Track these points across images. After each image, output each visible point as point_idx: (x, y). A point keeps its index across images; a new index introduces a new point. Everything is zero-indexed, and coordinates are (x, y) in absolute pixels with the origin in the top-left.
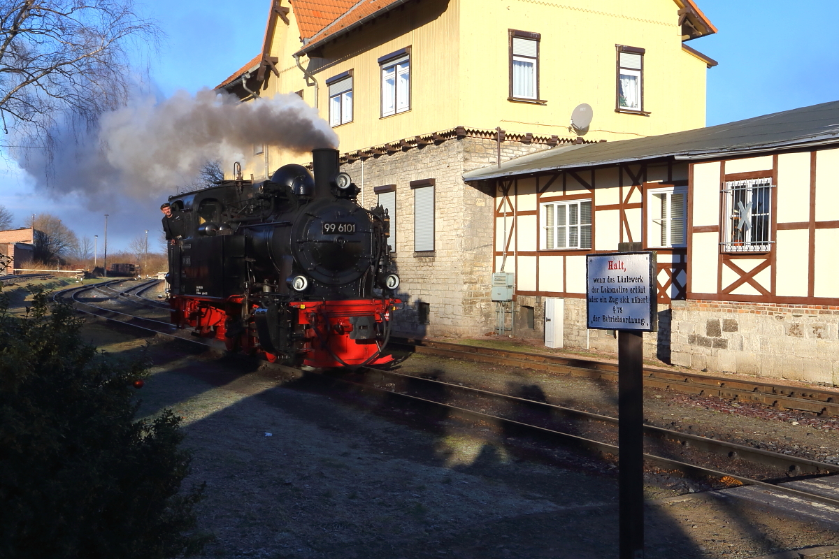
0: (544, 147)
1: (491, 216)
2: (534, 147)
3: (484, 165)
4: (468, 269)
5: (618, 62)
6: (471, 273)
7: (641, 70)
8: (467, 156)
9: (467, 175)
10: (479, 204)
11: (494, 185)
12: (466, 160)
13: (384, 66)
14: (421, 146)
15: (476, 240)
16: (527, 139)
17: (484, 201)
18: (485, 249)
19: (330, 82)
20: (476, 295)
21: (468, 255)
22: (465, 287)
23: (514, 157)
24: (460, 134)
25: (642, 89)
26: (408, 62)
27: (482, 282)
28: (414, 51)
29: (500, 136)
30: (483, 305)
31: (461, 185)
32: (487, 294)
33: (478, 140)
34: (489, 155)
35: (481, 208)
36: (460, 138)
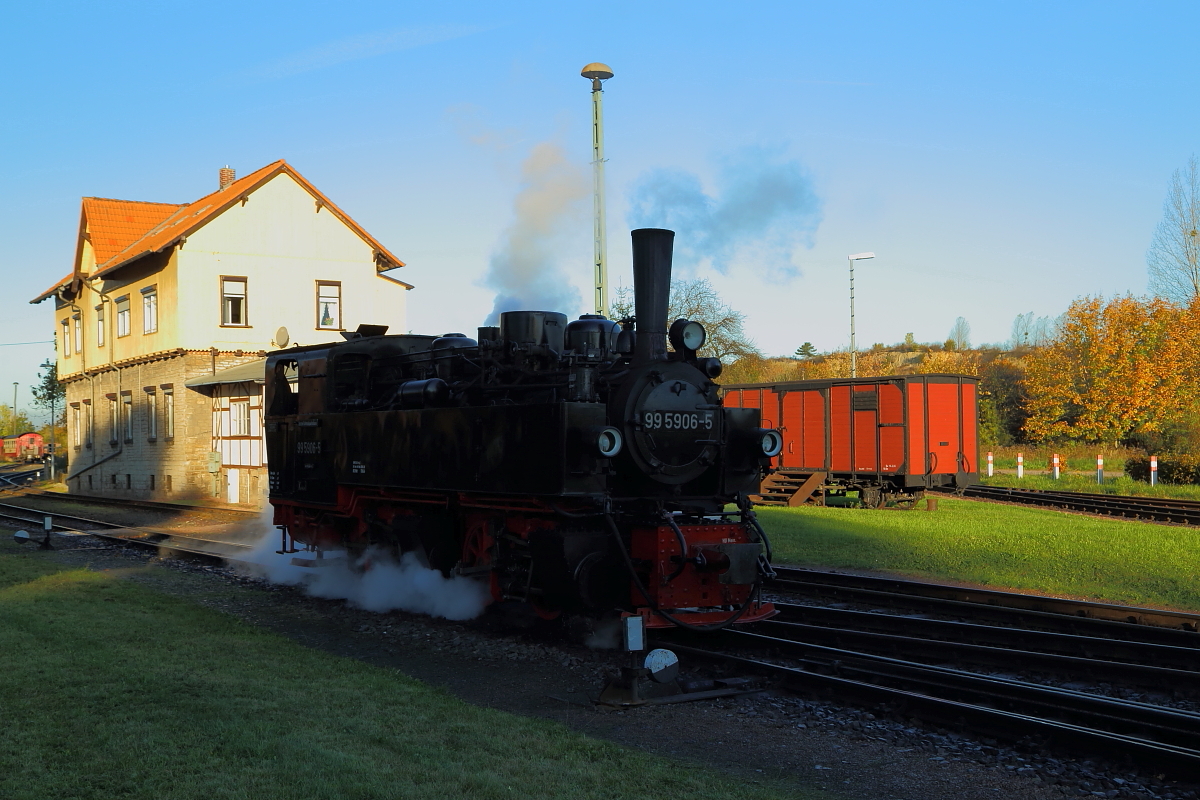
0: (256, 358)
1: (210, 410)
2: (246, 359)
3: (203, 375)
4: (191, 450)
5: (318, 293)
6: (193, 452)
7: (340, 297)
8: (188, 368)
9: (189, 382)
10: (199, 403)
11: (210, 390)
12: (187, 371)
13: (146, 295)
14: (166, 359)
15: (197, 429)
16: (239, 354)
17: (203, 400)
18: (205, 435)
19: (118, 301)
20: (197, 469)
21: (191, 441)
22: (188, 463)
23: (226, 369)
24: (181, 353)
25: (340, 311)
26: (155, 295)
27: (202, 459)
28: (158, 287)
29: (215, 353)
30: (203, 476)
31: (185, 390)
32: (207, 468)
33: (198, 355)
34: (206, 367)
35: (201, 405)
36: (182, 355)
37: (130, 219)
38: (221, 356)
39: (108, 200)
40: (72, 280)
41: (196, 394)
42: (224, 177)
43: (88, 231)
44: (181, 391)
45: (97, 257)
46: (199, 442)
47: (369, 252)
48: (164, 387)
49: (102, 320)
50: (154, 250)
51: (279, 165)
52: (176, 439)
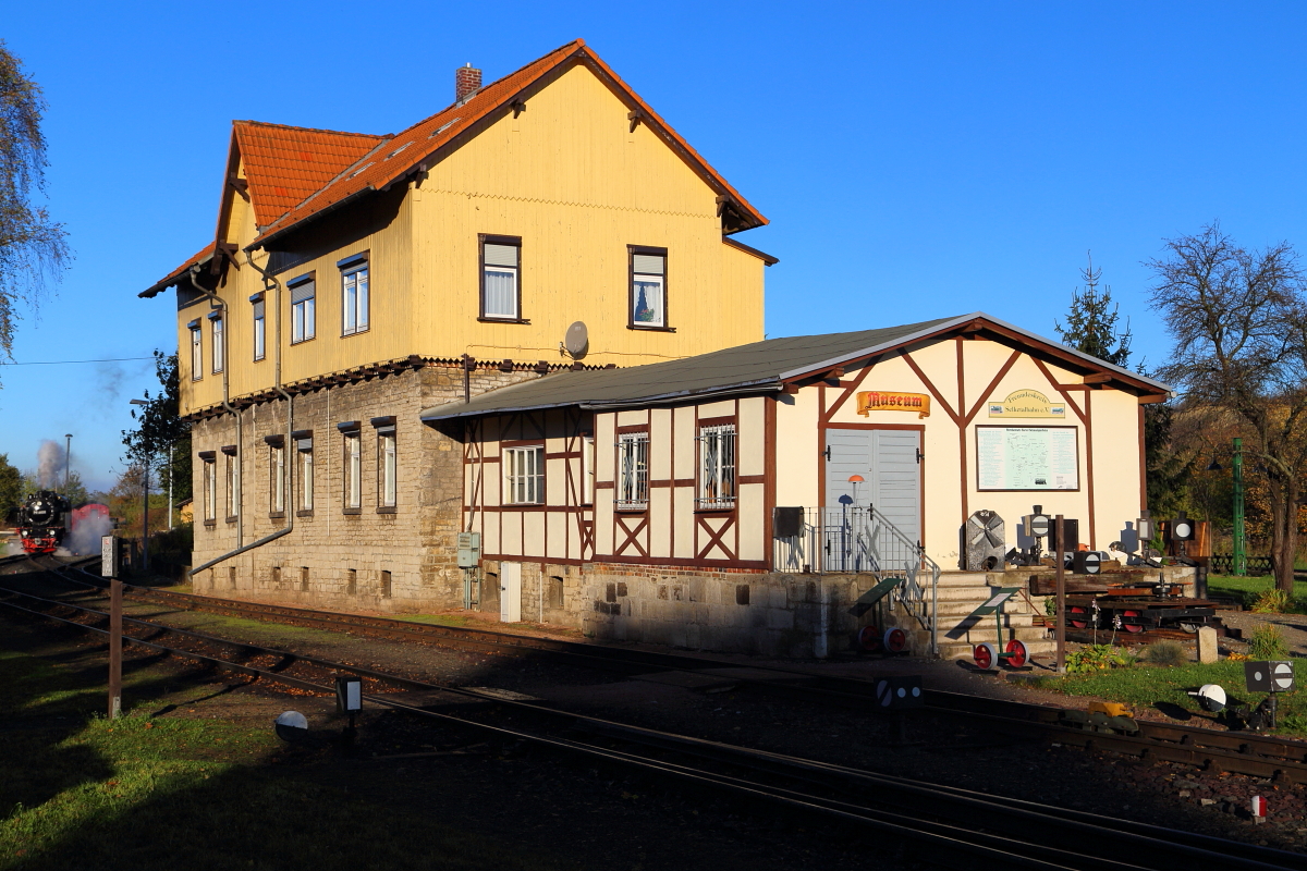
0: (532, 374)
1: (460, 461)
2: (518, 376)
3: (447, 400)
4: (430, 529)
5: (630, 267)
6: (433, 533)
8: (426, 389)
9: (426, 413)
10: (443, 449)
11: (460, 427)
12: (424, 394)
15: (437, 493)
16: (507, 367)
17: (448, 445)
18: (453, 503)
20: (439, 561)
22: (425, 551)
23: (487, 390)
24: (416, 363)
27: (447, 544)
29: (469, 364)
30: (449, 572)
31: (420, 426)
32: (454, 559)
33: (441, 369)
34: (453, 388)
35: (446, 453)
36: (417, 368)
38: (479, 371)
41: (437, 435)
44: (410, 429)
46: (441, 515)
47: (709, 199)
48: (377, 423)
50: (378, 187)
51: (575, 48)
52: (399, 510)
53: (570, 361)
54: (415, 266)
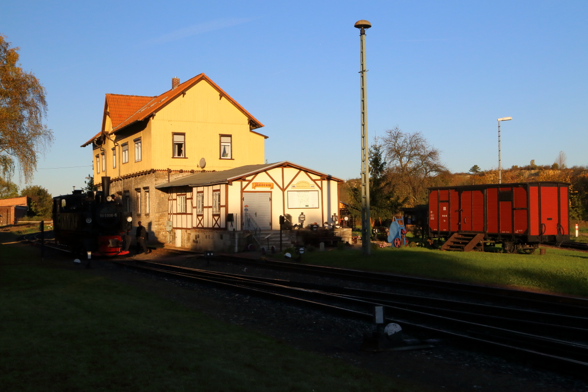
0: (189, 174)
1: (167, 200)
2: (185, 174)
3: (163, 182)
5: (220, 141)
6: (159, 221)
7: (231, 143)
8: (157, 179)
9: (156, 186)
10: (162, 196)
11: (167, 190)
12: (156, 180)
13: (136, 142)
15: (161, 209)
16: (181, 171)
17: (164, 195)
18: (164, 213)
19: (122, 146)
20: (161, 229)
21: (157, 215)
22: (157, 227)
23: (175, 179)
24: (153, 171)
26: (141, 142)
27: (163, 224)
28: (142, 138)
29: (169, 171)
30: (164, 233)
31: (155, 190)
32: (165, 229)
33: (161, 172)
34: (165, 178)
35: (163, 198)
36: (153, 172)
37: (129, 105)
38: (172, 173)
39: (118, 95)
40: (100, 135)
41: (160, 192)
42: (175, 82)
43: (108, 111)
44: (152, 190)
45: (112, 124)
46: (161, 216)
47: (245, 119)
48: (145, 188)
49: (115, 155)
50: (140, 119)
51: (201, 76)
52: (150, 214)
53: (201, 170)
54: (152, 143)
